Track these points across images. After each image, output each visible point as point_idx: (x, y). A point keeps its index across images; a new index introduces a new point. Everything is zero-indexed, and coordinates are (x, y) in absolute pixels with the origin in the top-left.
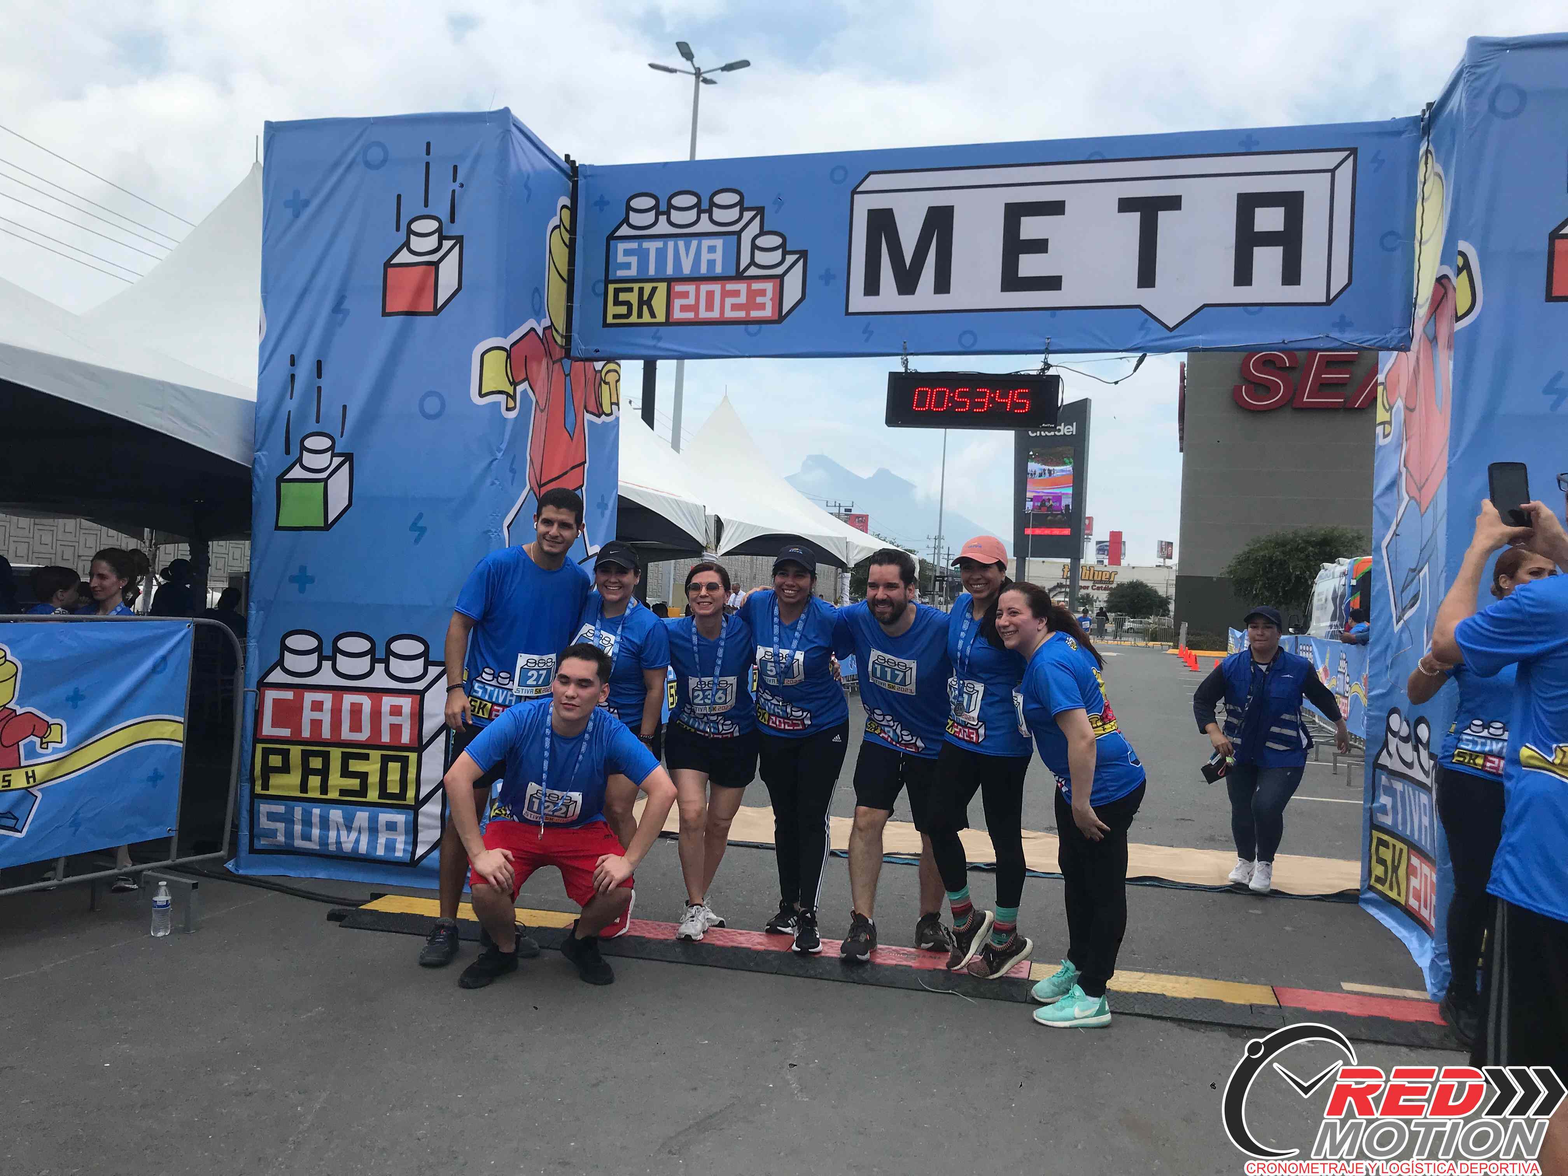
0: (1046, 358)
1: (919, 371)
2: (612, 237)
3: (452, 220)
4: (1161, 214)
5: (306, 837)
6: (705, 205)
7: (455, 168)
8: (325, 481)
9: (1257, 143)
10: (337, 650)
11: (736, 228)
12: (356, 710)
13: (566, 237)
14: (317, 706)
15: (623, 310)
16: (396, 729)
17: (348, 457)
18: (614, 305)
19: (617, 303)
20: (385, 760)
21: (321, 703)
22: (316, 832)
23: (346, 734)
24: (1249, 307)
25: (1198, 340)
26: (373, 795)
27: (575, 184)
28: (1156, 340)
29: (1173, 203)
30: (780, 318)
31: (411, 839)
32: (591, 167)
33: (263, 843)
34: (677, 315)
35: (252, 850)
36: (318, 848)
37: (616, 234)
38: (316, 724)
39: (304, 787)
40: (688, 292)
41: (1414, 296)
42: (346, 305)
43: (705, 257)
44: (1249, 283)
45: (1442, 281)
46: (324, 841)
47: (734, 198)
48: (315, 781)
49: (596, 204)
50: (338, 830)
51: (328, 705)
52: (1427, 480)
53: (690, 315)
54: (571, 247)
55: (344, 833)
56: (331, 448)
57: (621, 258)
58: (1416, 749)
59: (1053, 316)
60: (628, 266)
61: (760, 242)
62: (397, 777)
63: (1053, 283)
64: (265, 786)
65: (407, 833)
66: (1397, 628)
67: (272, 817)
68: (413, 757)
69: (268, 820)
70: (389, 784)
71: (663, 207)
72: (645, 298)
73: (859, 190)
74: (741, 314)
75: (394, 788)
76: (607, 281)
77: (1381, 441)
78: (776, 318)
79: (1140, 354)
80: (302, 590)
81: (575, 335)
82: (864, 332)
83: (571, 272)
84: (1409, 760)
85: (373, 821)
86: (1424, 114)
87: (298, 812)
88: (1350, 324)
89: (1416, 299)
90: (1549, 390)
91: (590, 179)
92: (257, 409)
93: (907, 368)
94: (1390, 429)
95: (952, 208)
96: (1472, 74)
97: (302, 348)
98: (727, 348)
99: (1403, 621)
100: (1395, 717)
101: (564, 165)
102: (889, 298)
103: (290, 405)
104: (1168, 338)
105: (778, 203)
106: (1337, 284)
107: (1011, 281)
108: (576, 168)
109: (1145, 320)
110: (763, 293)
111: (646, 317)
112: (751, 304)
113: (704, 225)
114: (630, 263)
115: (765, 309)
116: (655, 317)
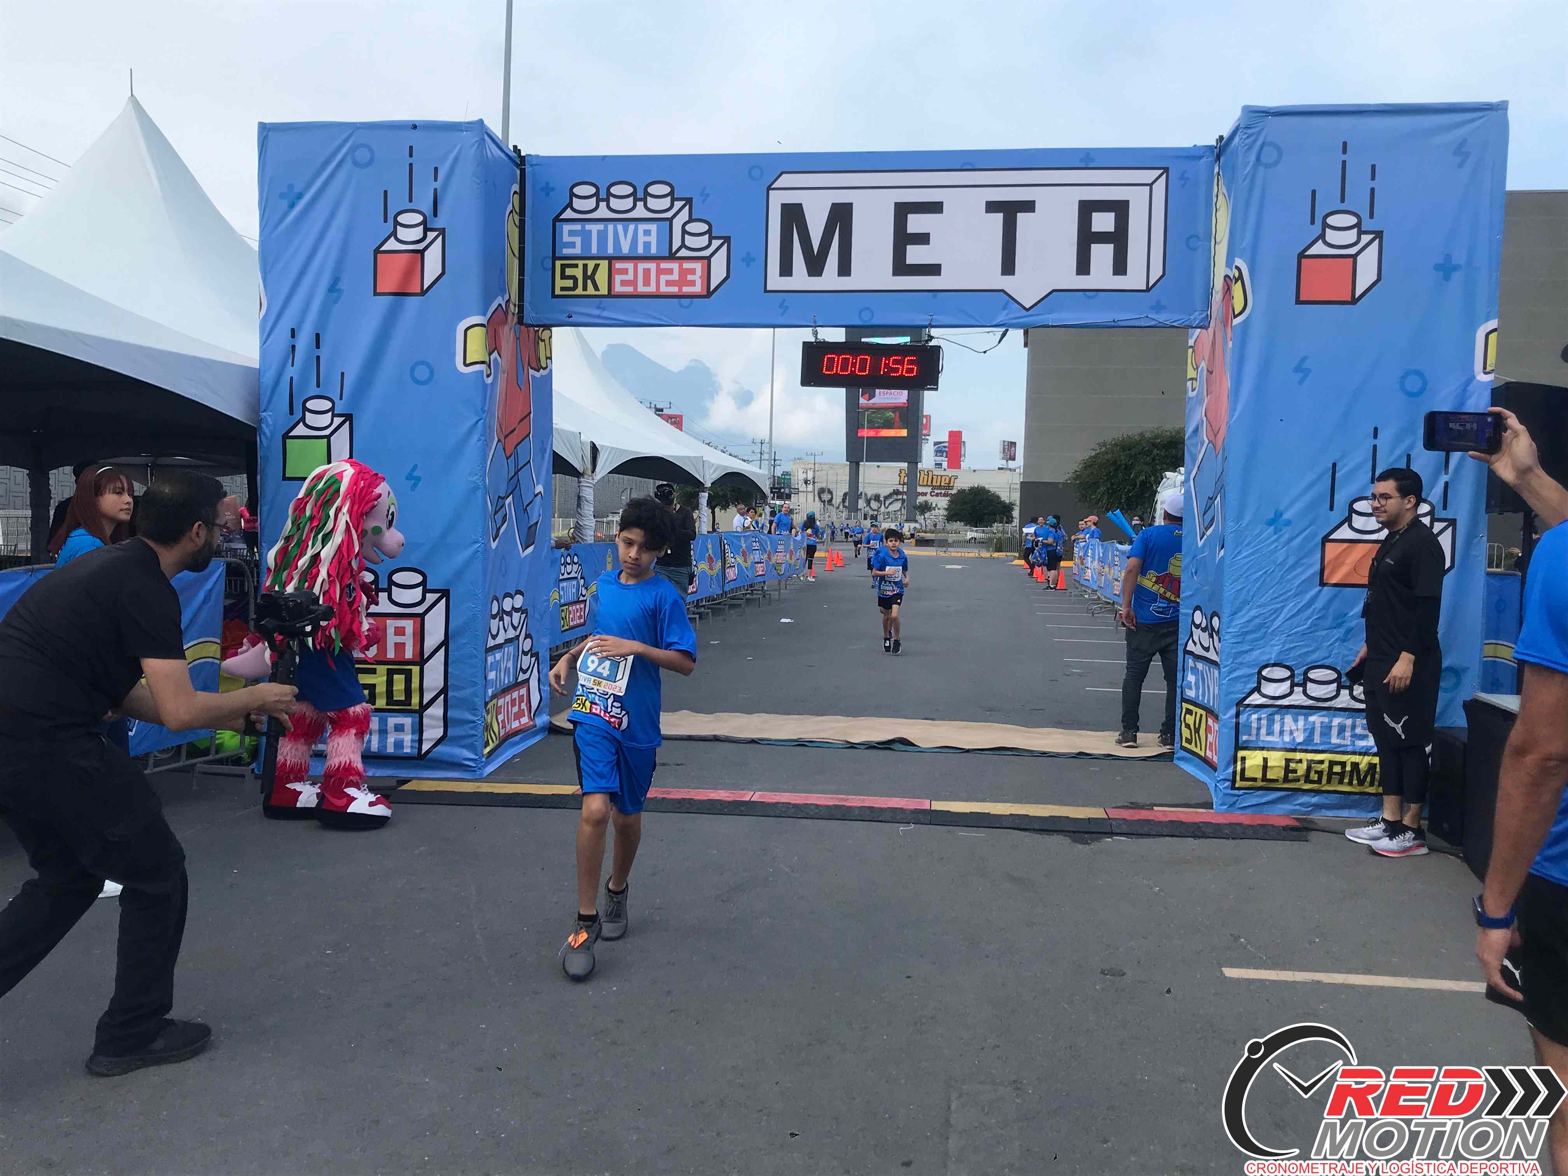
0: (929, 332)
1: (826, 340)
2: (557, 219)
3: (435, 215)
4: (1021, 216)
7: (436, 169)
8: (328, 437)
9: (1093, 160)
11: (669, 215)
13: (517, 218)
15: (569, 283)
16: (400, 647)
17: (348, 418)
18: (562, 279)
19: (564, 277)
20: (390, 674)
24: (1087, 293)
25: (1049, 320)
27: (523, 172)
28: (1015, 319)
29: (1029, 206)
30: (709, 294)
31: (416, 737)
32: (537, 156)
34: (618, 288)
37: (562, 217)
40: (627, 269)
41: (1212, 287)
42: (341, 286)
43: (642, 239)
44: (1088, 273)
47: (665, 189)
49: (542, 189)
52: (1219, 428)
53: (629, 289)
54: (521, 226)
56: (332, 409)
57: (566, 238)
58: (1211, 636)
59: (935, 297)
60: (572, 245)
61: (688, 228)
62: (402, 687)
63: (934, 270)
65: (412, 734)
66: (1200, 544)
68: (416, 669)
70: (395, 693)
71: (603, 195)
72: (589, 273)
73: (772, 187)
74: (674, 290)
75: (399, 696)
76: (555, 258)
77: (1191, 394)
78: (705, 293)
79: (1004, 329)
81: (527, 305)
82: (780, 307)
83: (522, 250)
84: (1206, 645)
85: (383, 723)
86: (1217, 144)
88: (1164, 307)
89: (1212, 289)
90: (1298, 369)
91: (535, 167)
92: (261, 374)
93: (816, 338)
94: (1196, 384)
95: (851, 204)
96: (1246, 133)
97: (301, 323)
98: (663, 318)
99: (1205, 537)
100: (1198, 613)
101: (513, 155)
102: (800, 279)
103: (292, 372)
104: (1025, 317)
105: (705, 196)
106: (1155, 276)
107: (901, 267)
108: (523, 158)
109: (1008, 302)
110: (693, 271)
111: (591, 290)
112: (683, 281)
113: (640, 211)
114: (574, 243)
115: (695, 286)
116: (599, 290)
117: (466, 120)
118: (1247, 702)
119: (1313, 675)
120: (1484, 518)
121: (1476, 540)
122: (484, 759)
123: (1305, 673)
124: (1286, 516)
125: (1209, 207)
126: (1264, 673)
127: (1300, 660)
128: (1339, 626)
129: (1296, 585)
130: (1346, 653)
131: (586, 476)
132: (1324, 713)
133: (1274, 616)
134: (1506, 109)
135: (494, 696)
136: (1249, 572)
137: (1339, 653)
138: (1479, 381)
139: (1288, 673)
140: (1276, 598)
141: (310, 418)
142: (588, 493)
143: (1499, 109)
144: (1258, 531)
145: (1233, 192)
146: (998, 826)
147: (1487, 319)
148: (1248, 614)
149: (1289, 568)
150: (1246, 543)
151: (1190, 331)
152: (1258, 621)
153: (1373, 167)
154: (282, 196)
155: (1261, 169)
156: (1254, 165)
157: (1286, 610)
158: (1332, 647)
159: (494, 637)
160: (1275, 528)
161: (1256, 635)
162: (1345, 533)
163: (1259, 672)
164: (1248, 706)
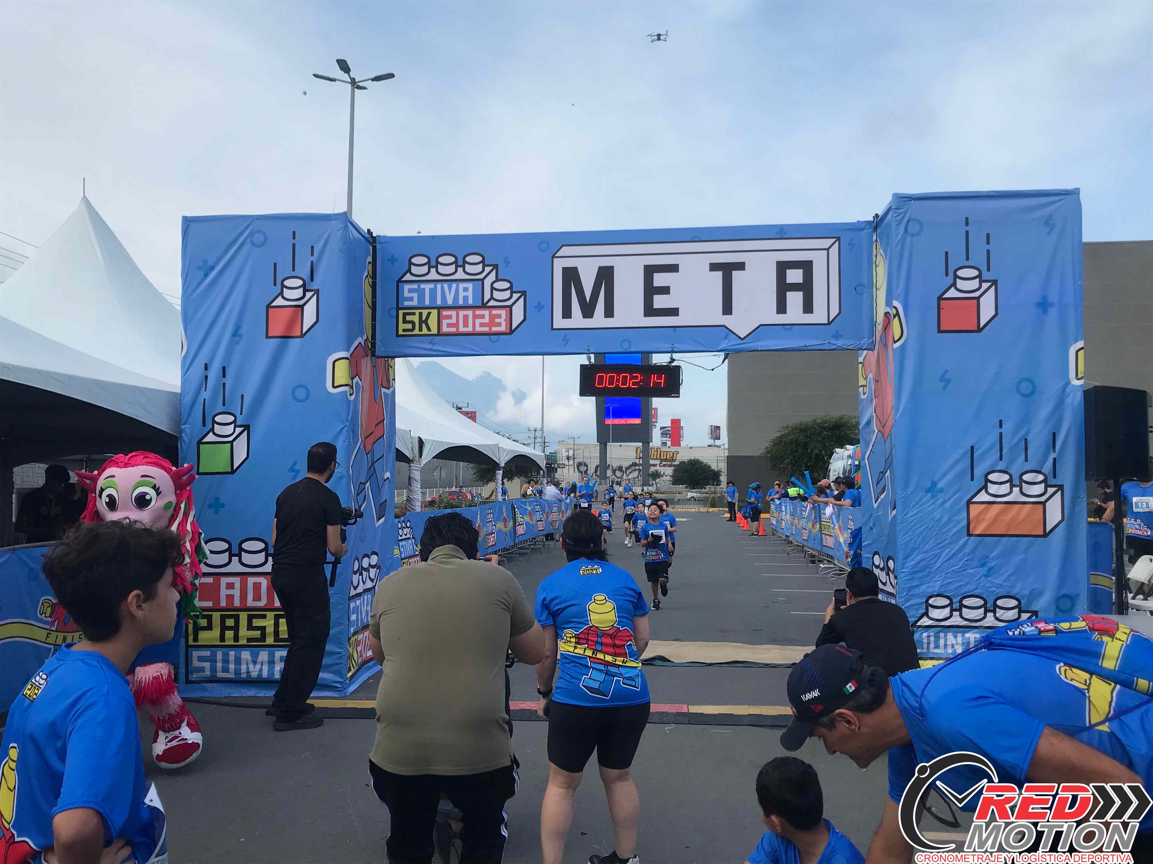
0: (672, 356)
1: (598, 363)
2: (400, 281)
3: (312, 280)
4: (735, 273)
5: (226, 670)
6: (460, 262)
7: (312, 247)
8: (231, 442)
9: (786, 233)
10: (241, 550)
11: (481, 276)
12: (257, 587)
13: (371, 280)
14: (230, 586)
15: (409, 326)
17: (247, 428)
18: (403, 323)
19: (405, 321)
21: (234, 583)
22: (232, 666)
23: (250, 602)
24: (786, 327)
25: (758, 346)
26: (270, 640)
27: (374, 248)
28: (735, 345)
29: (741, 266)
30: (511, 332)
32: (385, 237)
33: (194, 676)
34: (445, 329)
35: (188, 682)
36: (234, 677)
37: (403, 279)
38: (230, 598)
39: (222, 638)
40: (451, 315)
41: (875, 320)
42: (242, 331)
43: (462, 294)
44: (785, 312)
45: (887, 314)
46: (238, 672)
47: (478, 259)
48: (229, 634)
49: (388, 260)
50: (247, 664)
51: (237, 585)
52: (886, 422)
53: (453, 330)
54: (374, 286)
55: (251, 666)
56: (234, 422)
57: (406, 294)
58: (888, 574)
59: (675, 331)
60: (411, 299)
61: (495, 285)
63: (674, 312)
64: (196, 639)
66: (875, 506)
67: (201, 659)
69: (198, 661)
70: (280, 633)
71: (433, 263)
72: (424, 319)
73: (556, 256)
74: (486, 329)
76: (398, 308)
77: (863, 397)
78: (508, 331)
79: (726, 354)
80: (216, 513)
81: (378, 342)
82: (563, 340)
83: (374, 303)
84: (884, 581)
85: (272, 655)
86: (874, 220)
87: (219, 655)
88: (841, 336)
89: (876, 322)
90: (942, 379)
91: (383, 244)
92: (182, 398)
93: (590, 362)
94: (866, 390)
95: (613, 267)
96: (895, 213)
97: (212, 358)
98: (478, 350)
99: (878, 501)
100: (876, 557)
101: (367, 236)
102: (577, 320)
103: (205, 395)
104: (741, 344)
105: (507, 262)
106: (833, 314)
107: (650, 311)
108: (374, 239)
109: (728, 334)
110: (499, 316)
111: (425, 331)
112: (492, 322)
113: (460, 275)
114: (413, 298)
115: (501, 326)
116: (431, 331)
117: (335, 213)
118: (919, 624)
119: (966, 602)
120: (1083, 484)
121: (1079, 500)
122: (348, 682)
123: (961, 601)
124: (940, 485)
125: (871, 264)
126: (930, 602)
127: (956, 591)
128: (983, 565)
129: (950, 536)
130: (989, 585)
131: (414, 462)
132: (976, 630)
133: (936, 559)
134: (1079, 194)
135: (356, 633)
136: (915, 528)
137: (984, 586)
138: (1074, 385)
139: (946, 602)
140: (935, 546)
141: (217, 429)
142: (417, 475)
143: (1075, 193)
144: (920, 497)
145: (888, 253)
146: (740, 724)
147: (1076, 341)
148: (916, 558)
149: (943, 525)
150: (911, 505)
151: (860, 352)
152: (923, 563)
153: (988, 235)
154: (199, 268)
155: (909, 238)
156: (903, 235)
157: (943, 555)
158: (978, 581)
159: (355, 588)
160: (932, 495)
161: (923, 574)
162: (983, 497)
163: (927, 601)
164: (920, 626)
